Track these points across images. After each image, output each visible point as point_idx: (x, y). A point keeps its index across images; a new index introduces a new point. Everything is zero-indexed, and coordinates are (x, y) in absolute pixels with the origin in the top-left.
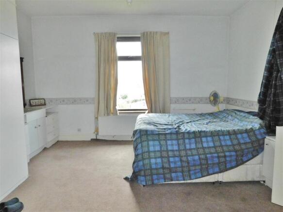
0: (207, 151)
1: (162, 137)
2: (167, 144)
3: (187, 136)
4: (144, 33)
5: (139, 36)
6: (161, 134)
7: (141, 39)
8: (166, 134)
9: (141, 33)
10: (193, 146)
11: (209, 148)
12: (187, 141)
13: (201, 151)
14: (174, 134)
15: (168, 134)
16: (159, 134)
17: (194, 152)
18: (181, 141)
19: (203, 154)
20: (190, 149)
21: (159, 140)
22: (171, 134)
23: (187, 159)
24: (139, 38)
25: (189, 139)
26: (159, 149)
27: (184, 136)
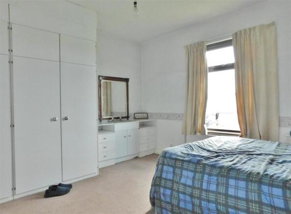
0: (231, 202)
1: (179, 164)
2: (182, 174)
3: (208, 170)
4: (236, 33)
5: (231, 38)
6: (178, 160)
7: (234, 42)
8: (183, 161)
9: (233, 35)
10: (213, 187)
11: (237, 198)
12: (206, 177)
13: (222, 199)
14: (193, 163)
15: (186, 161)
16: (176, 159)
17: (212, 197)
18: (198, 176)
19: (223, 205)
20: (207, 191)
21: (174, 167)
22: (189, 161)
23: (200, 203)
24: (231, 41)
25: (210, 175)
26: (172, 178)
27: (204, 169)
